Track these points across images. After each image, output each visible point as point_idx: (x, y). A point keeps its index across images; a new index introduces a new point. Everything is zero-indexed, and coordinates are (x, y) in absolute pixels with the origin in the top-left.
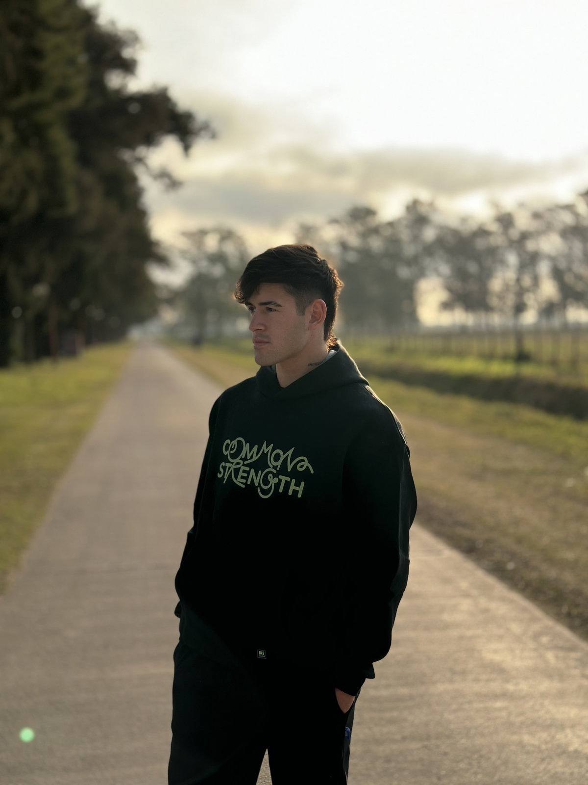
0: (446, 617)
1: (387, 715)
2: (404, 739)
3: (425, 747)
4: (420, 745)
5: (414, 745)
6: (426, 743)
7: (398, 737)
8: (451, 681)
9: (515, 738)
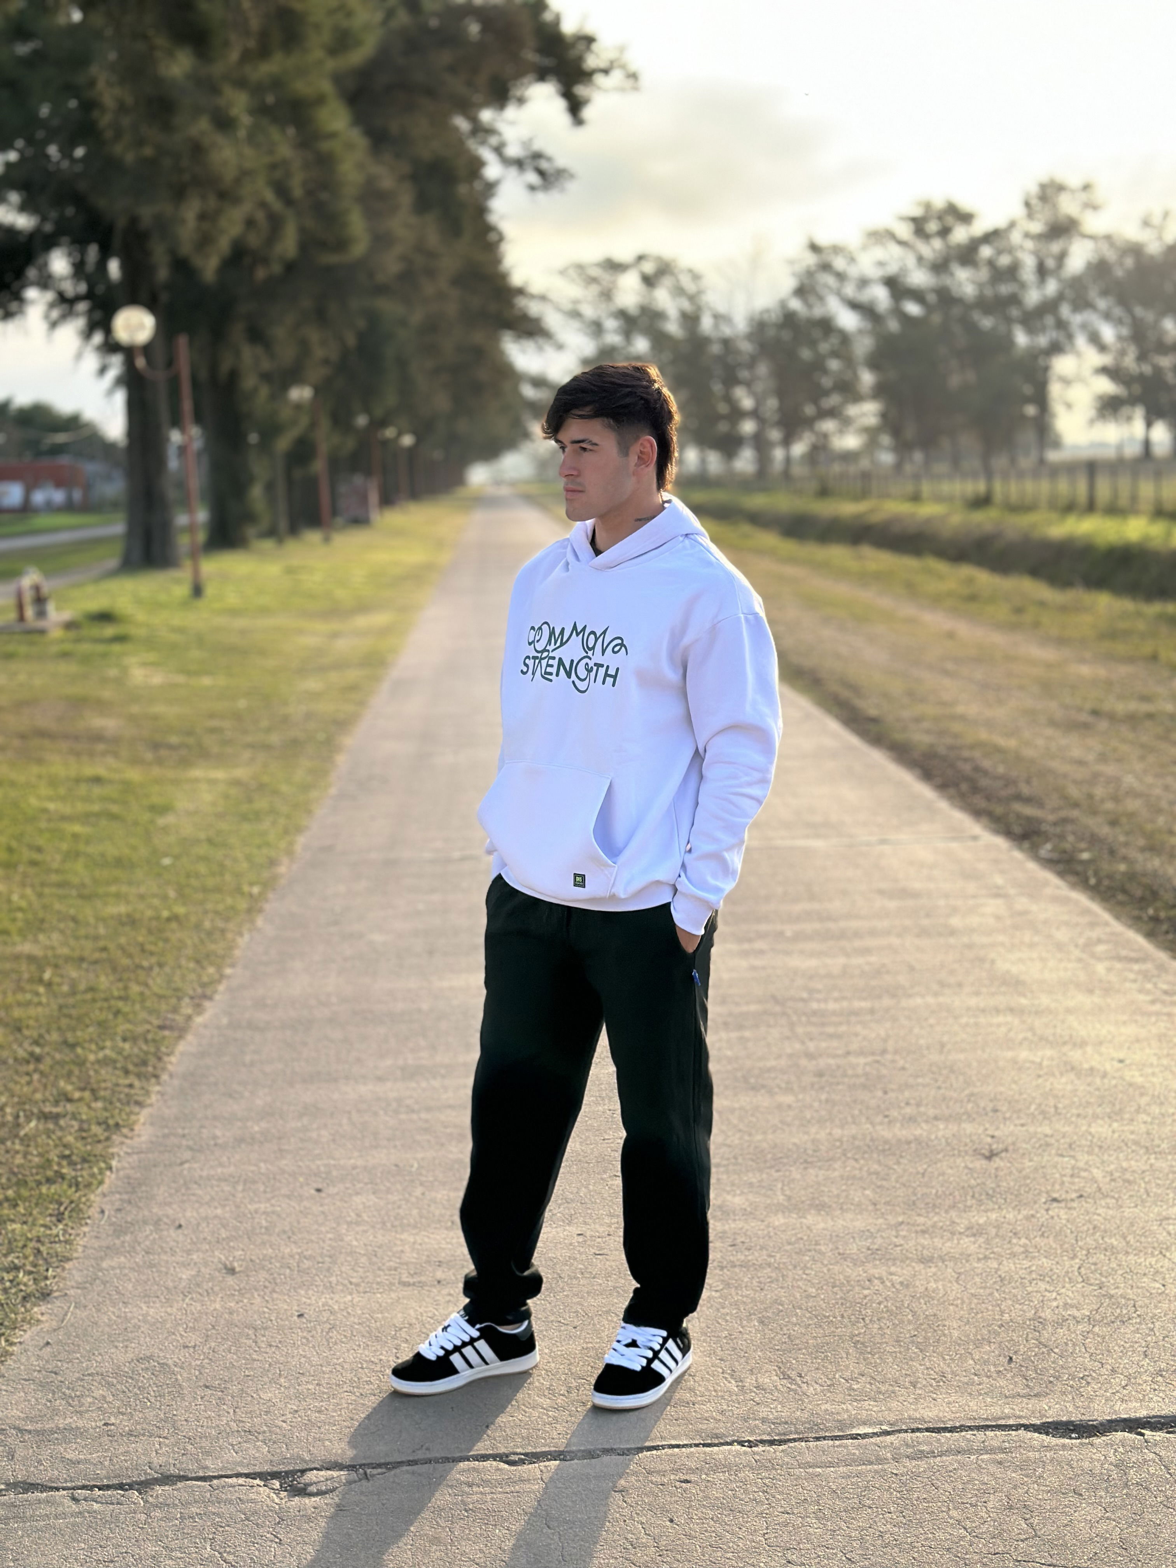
0: (955, 921)
1: (830, 1030)
2: (848, 1053)
3: (878, 1062)
4: (870, 1059)
5: (862, 1060)
6: (878, 1058)
7: (840, 1052)
8: (936, 994)
9: (1010, 1054)
